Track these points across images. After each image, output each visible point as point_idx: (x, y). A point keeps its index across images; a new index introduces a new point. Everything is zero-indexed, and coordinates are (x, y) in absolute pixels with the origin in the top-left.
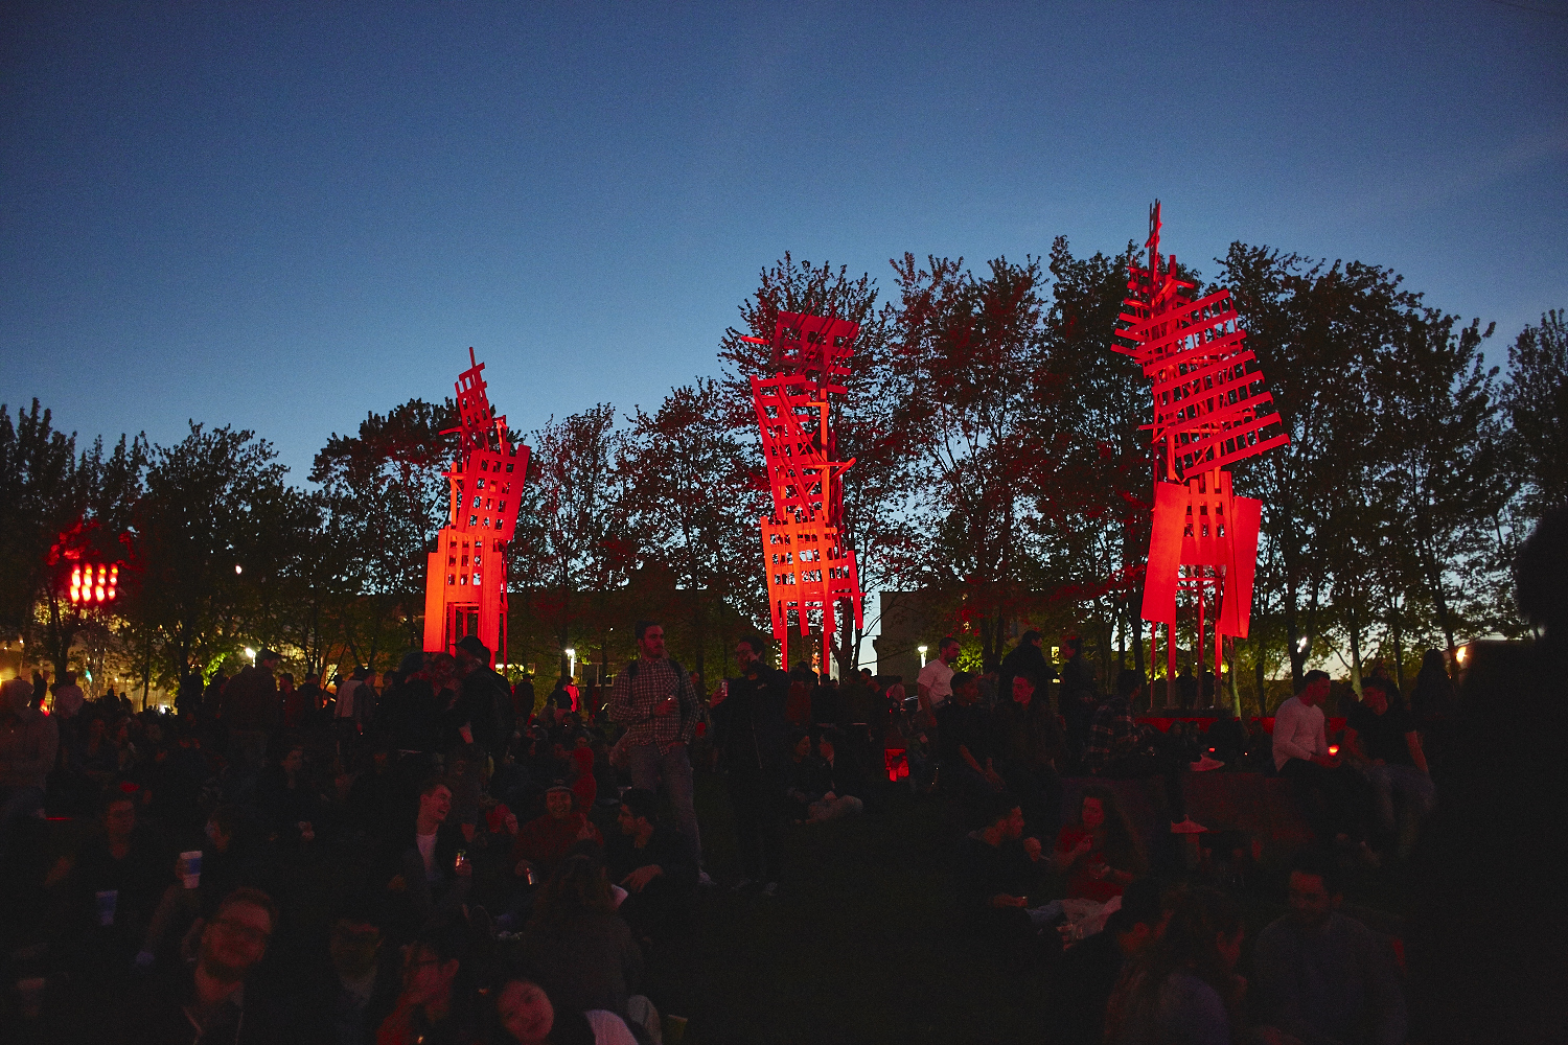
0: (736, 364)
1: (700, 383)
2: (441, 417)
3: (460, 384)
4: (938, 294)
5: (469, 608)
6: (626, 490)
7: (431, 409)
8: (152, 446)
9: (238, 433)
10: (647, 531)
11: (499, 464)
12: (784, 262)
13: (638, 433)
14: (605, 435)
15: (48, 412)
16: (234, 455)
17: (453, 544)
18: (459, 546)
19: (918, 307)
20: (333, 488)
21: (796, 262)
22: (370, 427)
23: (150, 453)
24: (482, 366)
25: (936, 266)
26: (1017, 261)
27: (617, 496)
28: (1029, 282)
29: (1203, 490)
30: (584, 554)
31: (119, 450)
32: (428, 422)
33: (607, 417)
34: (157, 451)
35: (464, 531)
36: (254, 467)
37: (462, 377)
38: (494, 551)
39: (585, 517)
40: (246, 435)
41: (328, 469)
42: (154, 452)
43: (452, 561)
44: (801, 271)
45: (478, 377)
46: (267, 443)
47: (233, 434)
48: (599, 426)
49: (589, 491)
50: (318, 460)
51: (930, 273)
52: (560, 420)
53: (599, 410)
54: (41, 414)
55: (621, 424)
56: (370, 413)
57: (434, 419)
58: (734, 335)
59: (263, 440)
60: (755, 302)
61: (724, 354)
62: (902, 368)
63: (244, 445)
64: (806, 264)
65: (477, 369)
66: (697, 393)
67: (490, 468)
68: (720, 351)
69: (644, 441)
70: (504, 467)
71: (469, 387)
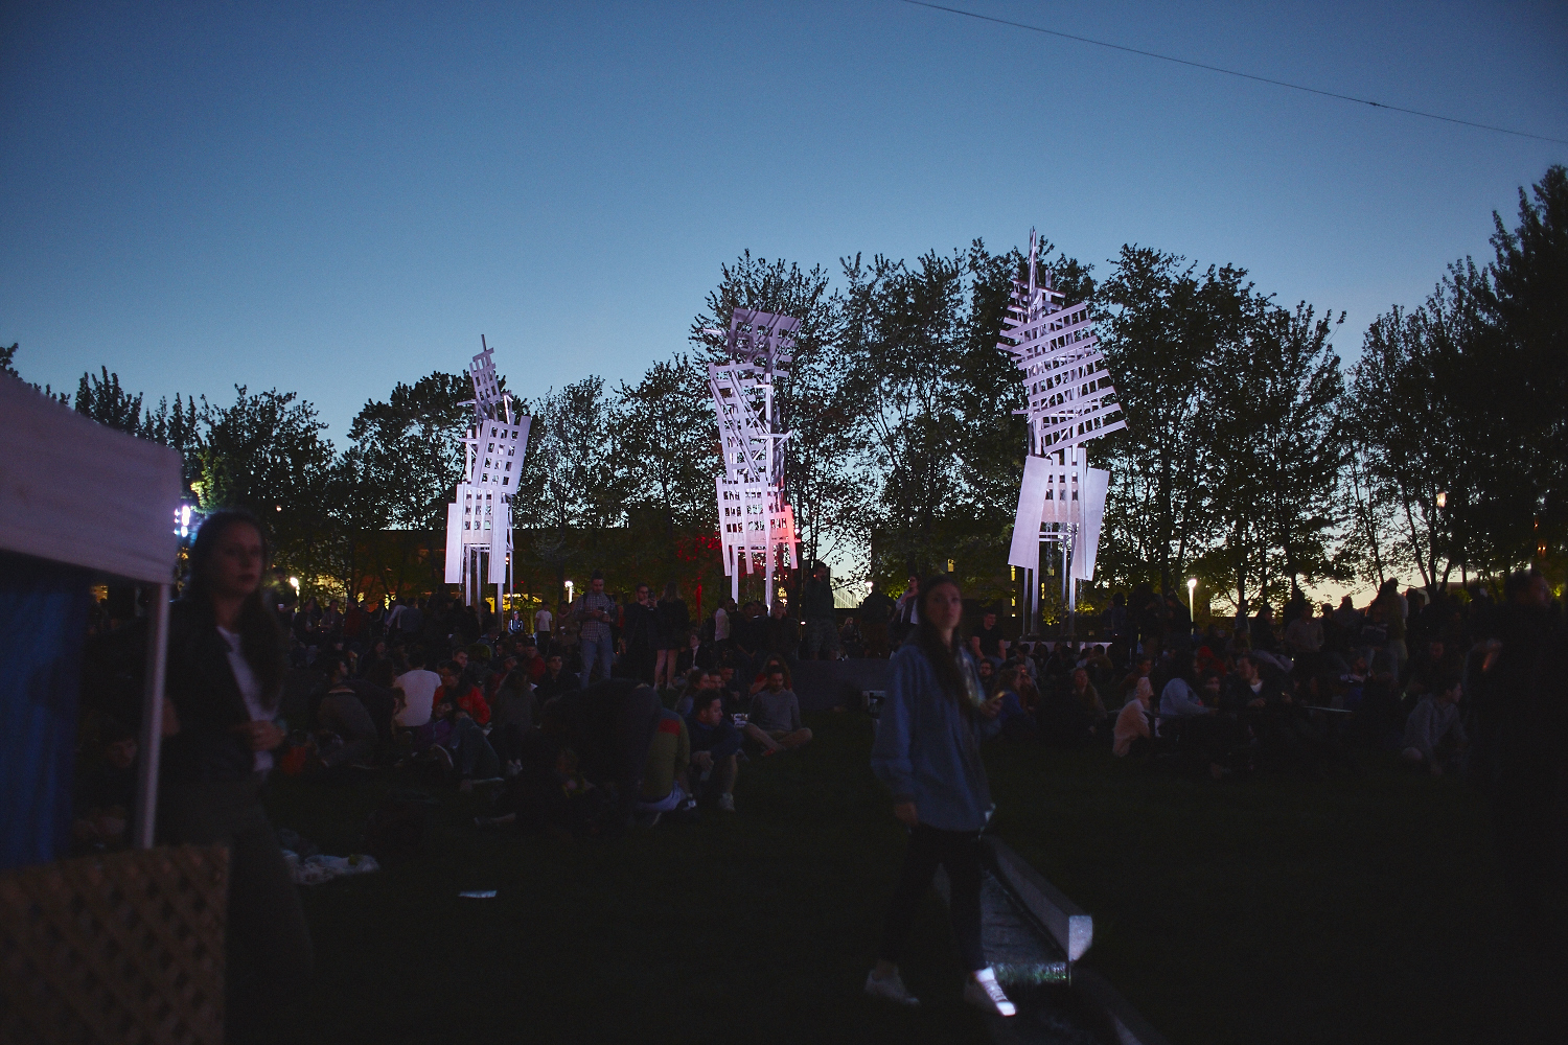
0: (704, 345)
1: (677, 358)
2: (459, 386)
3: (474, 364)
4: (878, 288)
5: (482, 548)
6: (614, 449)
7: (450, 379)
8: (211, 408)
9: (283, 396)
10: (631, 482)
11: (506, 431)
12: (744, 258)
13: (623, 402)
14: (596, 402)
15: (114, 375)
16: (282, 415)
17: (469, 496)
18: (474, 497)
19: (862, 296)
20: (368, 446)
21: (754, 257)
22: (399, 394)
23: (210, 413)
24: (492, 350)
25: (880, 263)
26: (946, 253)
27: (606, 454)
28: (955, 274)
29: (1062, 463)
30: (580, 501)
31: (177, 408)
32: (448, 390)
33: (597, 387)
34: (216, 412)
35: (477, 486)
36: (298, 425)
37: (475, 359)
38: (502, 502)
39: (580, 470)
40: (290, 397)
41: (364, 429)
42: (213, 412)
43: (468, 510)
44: (758, 265)
45: (488, 359)
46: (308, 404)
47: (280, 396)
48: (592, 394)
49: (584, 448)
50: (356, 422)
51: (874, 267)
52: (558, 391)
53: (591, 381)
54: (110, 379)
55: (608, 394)
56: (399, 383)
57: (453, 387)
58: (702, 321)
59: (305, 402)
60: (719, 293)
61: (694, 338)
62: (847, 348)
63: (289, 406)
64: (762, 261)
65: (488, 352)
66: (673, 366)
67: (499, 434)
68: (691, 335)
69: (627, 409)
70: (509, 434)
71: (481, 367)
